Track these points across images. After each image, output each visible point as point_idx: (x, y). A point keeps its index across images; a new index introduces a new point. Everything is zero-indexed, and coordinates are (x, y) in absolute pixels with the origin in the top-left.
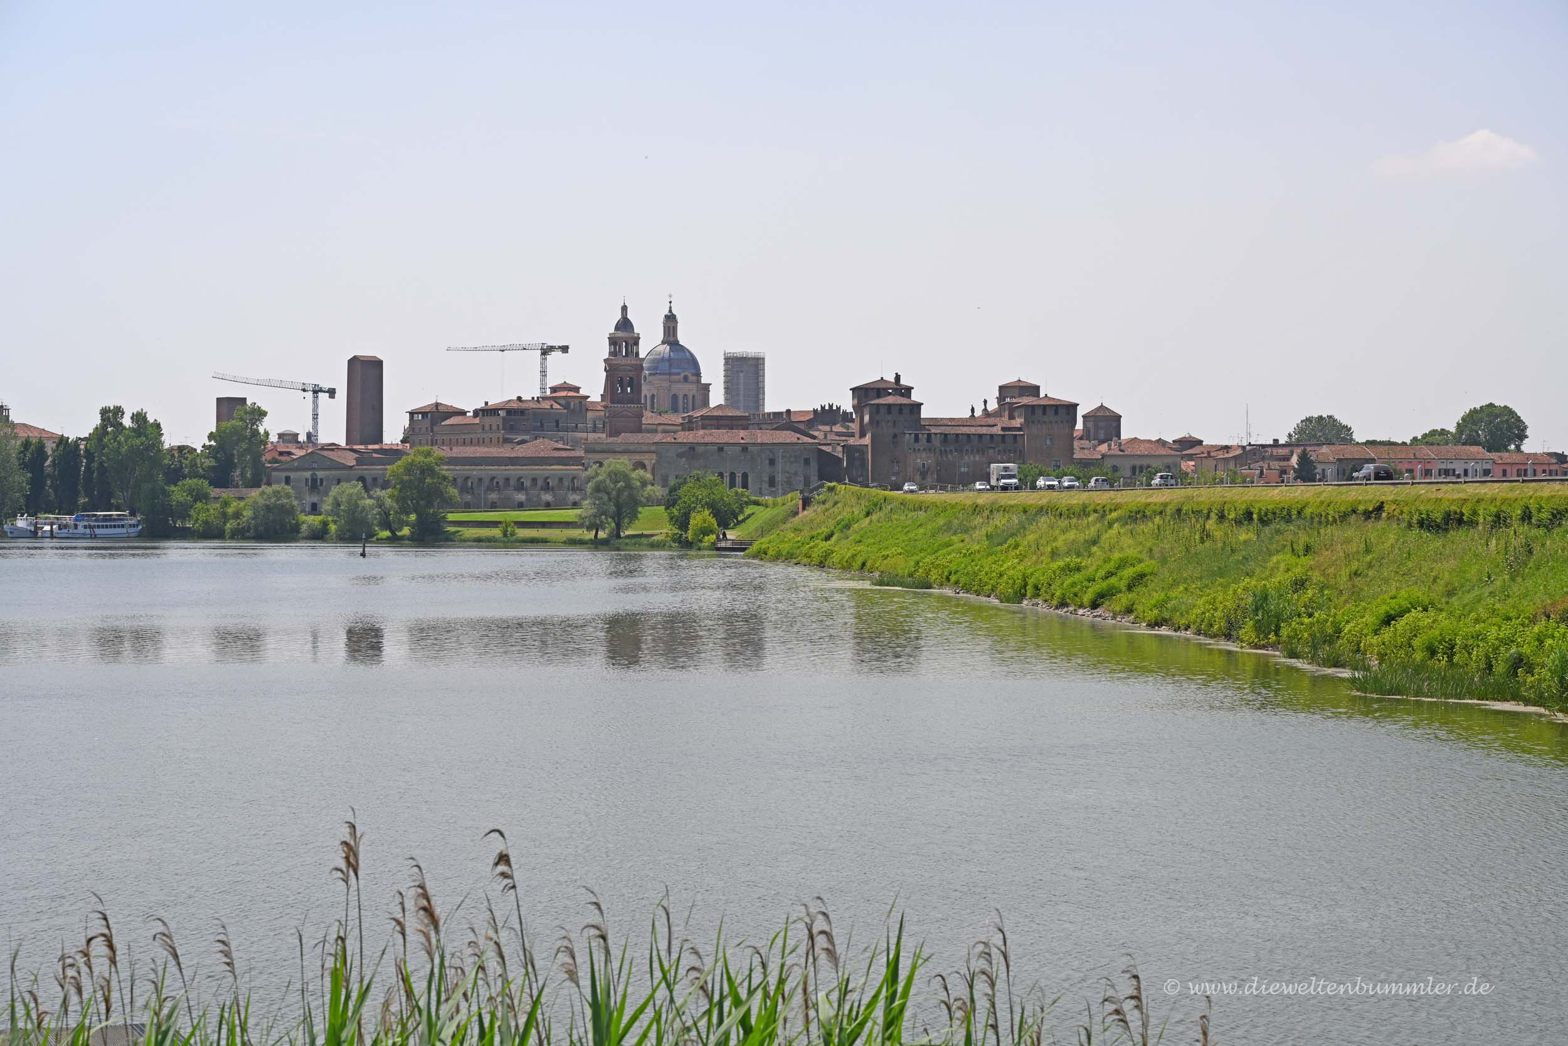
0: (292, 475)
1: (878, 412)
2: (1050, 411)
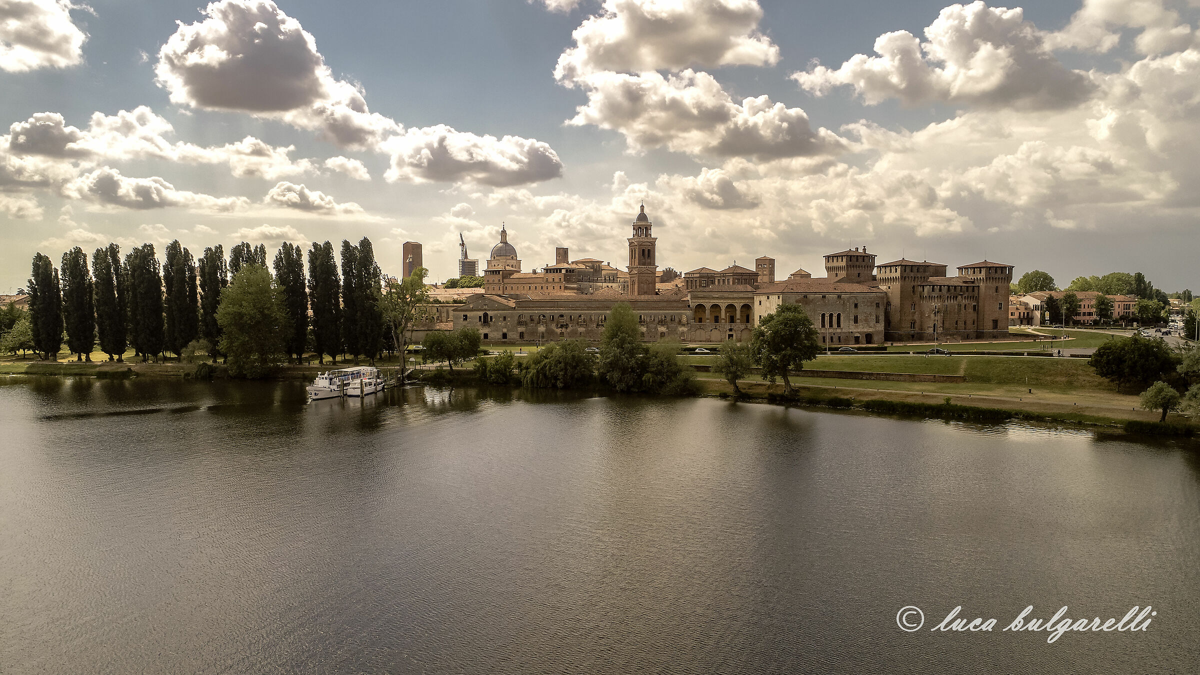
0: (469, 314)
2: (999, 271)
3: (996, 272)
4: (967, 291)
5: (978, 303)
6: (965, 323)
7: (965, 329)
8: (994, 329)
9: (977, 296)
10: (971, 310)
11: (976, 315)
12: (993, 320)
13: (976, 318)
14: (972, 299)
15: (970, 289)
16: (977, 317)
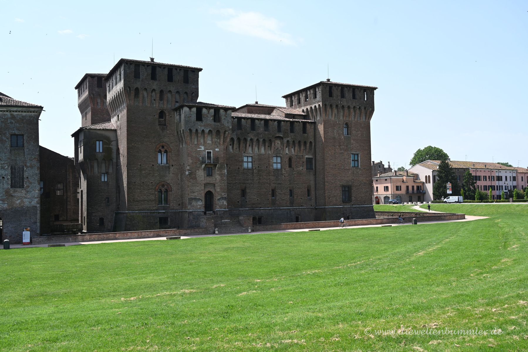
1: (137, 75)
2: (349, 95)
3: (343, 96)
4: (292, 131)
5: (315, 154)
6: (291, 192)
7: (292, 203)
8: (344, 202)
9: (312, 140)
10: (302, 168)
11: (312, 178)
12: (343, 186)
13: (312, 183)
14: (302, 148)
15: (298, 128)
16: (315, 181)
